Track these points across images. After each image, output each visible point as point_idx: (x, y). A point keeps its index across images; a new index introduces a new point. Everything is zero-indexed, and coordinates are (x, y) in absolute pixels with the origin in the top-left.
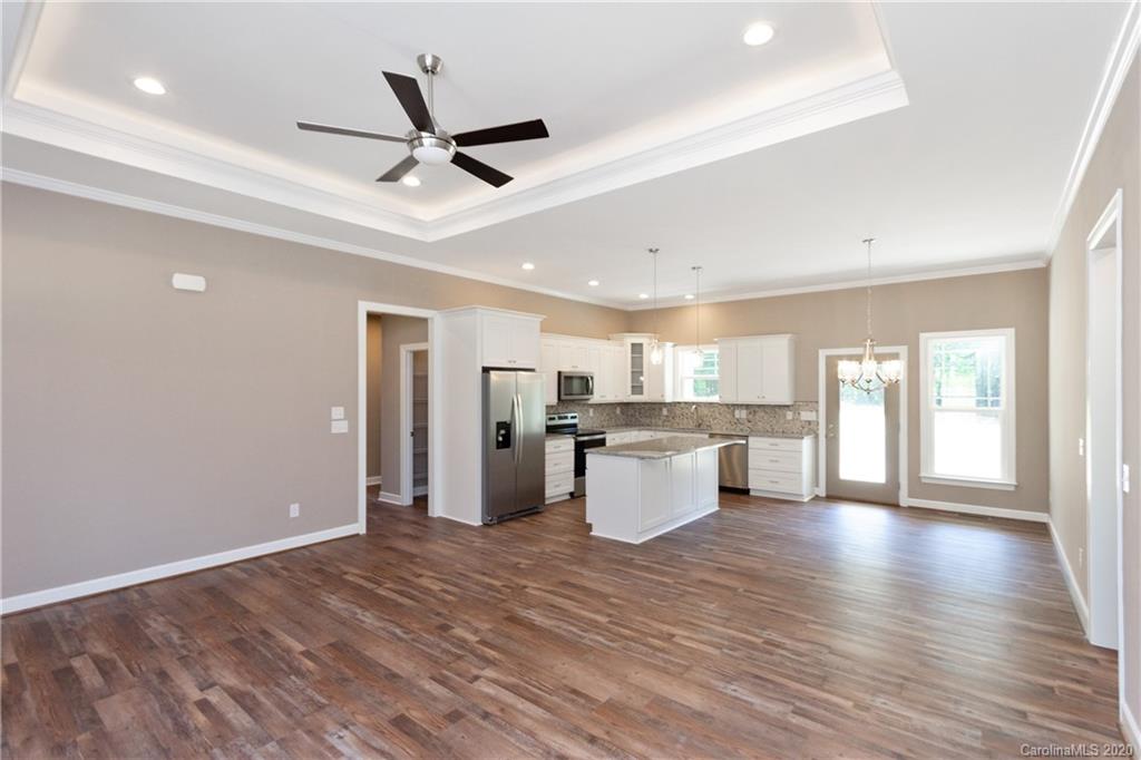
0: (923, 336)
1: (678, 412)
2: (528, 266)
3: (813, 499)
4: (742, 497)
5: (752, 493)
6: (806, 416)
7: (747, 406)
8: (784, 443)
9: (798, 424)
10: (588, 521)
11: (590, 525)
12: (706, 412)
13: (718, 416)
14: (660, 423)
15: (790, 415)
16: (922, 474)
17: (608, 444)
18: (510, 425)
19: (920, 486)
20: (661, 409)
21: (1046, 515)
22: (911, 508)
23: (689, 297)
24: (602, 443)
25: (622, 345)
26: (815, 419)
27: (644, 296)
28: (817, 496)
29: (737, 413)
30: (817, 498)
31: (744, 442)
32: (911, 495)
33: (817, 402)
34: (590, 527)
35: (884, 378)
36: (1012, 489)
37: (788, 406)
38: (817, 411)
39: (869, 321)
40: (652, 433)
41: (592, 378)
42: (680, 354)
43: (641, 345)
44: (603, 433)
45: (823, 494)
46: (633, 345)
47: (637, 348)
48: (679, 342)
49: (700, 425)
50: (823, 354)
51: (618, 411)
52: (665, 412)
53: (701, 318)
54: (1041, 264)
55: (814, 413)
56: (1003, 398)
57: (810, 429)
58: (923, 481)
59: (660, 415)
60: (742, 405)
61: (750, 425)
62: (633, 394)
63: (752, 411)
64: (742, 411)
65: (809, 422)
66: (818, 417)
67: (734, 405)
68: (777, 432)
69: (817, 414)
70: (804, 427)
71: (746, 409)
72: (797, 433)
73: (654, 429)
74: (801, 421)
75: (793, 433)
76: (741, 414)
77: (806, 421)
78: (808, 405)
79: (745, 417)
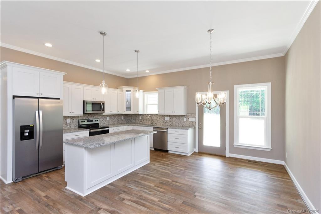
0: (235, 86)
1: (145, 118)
2: (49, 45)
3: (193, 154)
4: (164, 154)
5: (169, 152)
6: (191, 119)
7: (170, 116)
8: (181, 131)
9: (188, 123)
10: (66, 181)
11: (66, 182)
12: (154, 118)
13: (159, 119)
14: (139, 122)
15: (185, 119)
16: (235, 144)
17: (110, 132)
18: (33, 127)
19: (234, 149)
20: (139, 117)
21: (283, 161)
22: (230, 157)
23: (147, 71)
24: (107, 132)
25: (122, 91)
26: (194, 121)
27: (128, 70)
28: (195, 152)
29: (166, 118)
30: (194, 154)
31: (166, 131)
32: (230, 152)
33: (195, 114)
34: (66, 184)
35: (218, 102)
36: (270, 150)
37: (184, 116)
38: (195, 118)
39: (211, 72)
40: (132, 127)
41: (103, 104)
42: (146, 95)
44: (108, 127)
45: (197, 151)
46: (127, 91)
48: (145, 90)
49: (152, 123)
51: (122, 117)
53: (153, 81)
54: (282, 55)
56: (266, 112)
57: (192, 125)
58: (235, 146)
60: (168, 115)
61: (170, 123)
62: (126, 111)
63: (171, 117)
64: (168, 118)
65: (192, 122)
66: (195, 120)
67: (165, 115)
68: (180, 126)
69: (195, 119)
70: (190, 124)
71: (169, 117)
72: (188, 127)
73: (134, 125)
74: (189, 122)
75: (186, 126)
76: (167, 119)
77: (191, 122)
78: (192, 115)
79: (169, 120)
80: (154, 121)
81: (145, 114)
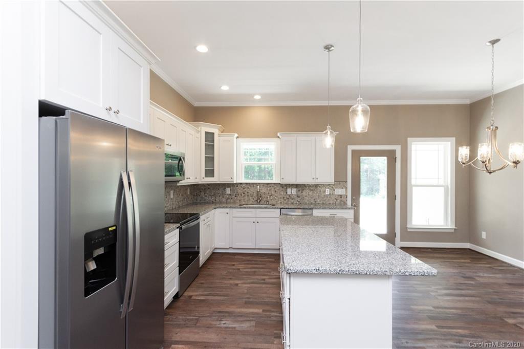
0: (409, 139)
1: (240, 191)
6: (339, 191)
7: (297, 186)
8: (340, 213)
9: (333, 197)
13: (273, 193)
14: (224, 200)
15: (328, 191)
16: (409, 226)
19: (407, 234)
20: (225, 189)
21: (469, 244)
23: (257, 97)
25: (198, 132)
26: (345, 194)
29: (289, 190)
32: (402, 240)
33: (346, 182)
37: (327, 185)
38: (346, 188)
43: (213, 134)
46: (206, 133)
47: (210, 137)
49: (259, 200)
50: (351, 148)
52: (228, 191)
55: (344, 189)
57: (341, 200)
58: (409, 230)
59: (223, 194)
60: (293, 185)
61: (299, 199)
62: (206, 177)
63: (300, 188)
64: (293, 189)
65: (341, 196)
66: (346, 192)
67: (286, 185)
68: (319, 204)
69: (346, 190)
70: (337, 200)
71: (296, 188)
72: (333, 204)
73: (230, 207)
74: (335, 195)
75: (330, 204)
76: (292, 192)
77: (338, 195)
78: (340, 184)
79: (295, 193)
80: (263, 196)
81: (241, 183)
